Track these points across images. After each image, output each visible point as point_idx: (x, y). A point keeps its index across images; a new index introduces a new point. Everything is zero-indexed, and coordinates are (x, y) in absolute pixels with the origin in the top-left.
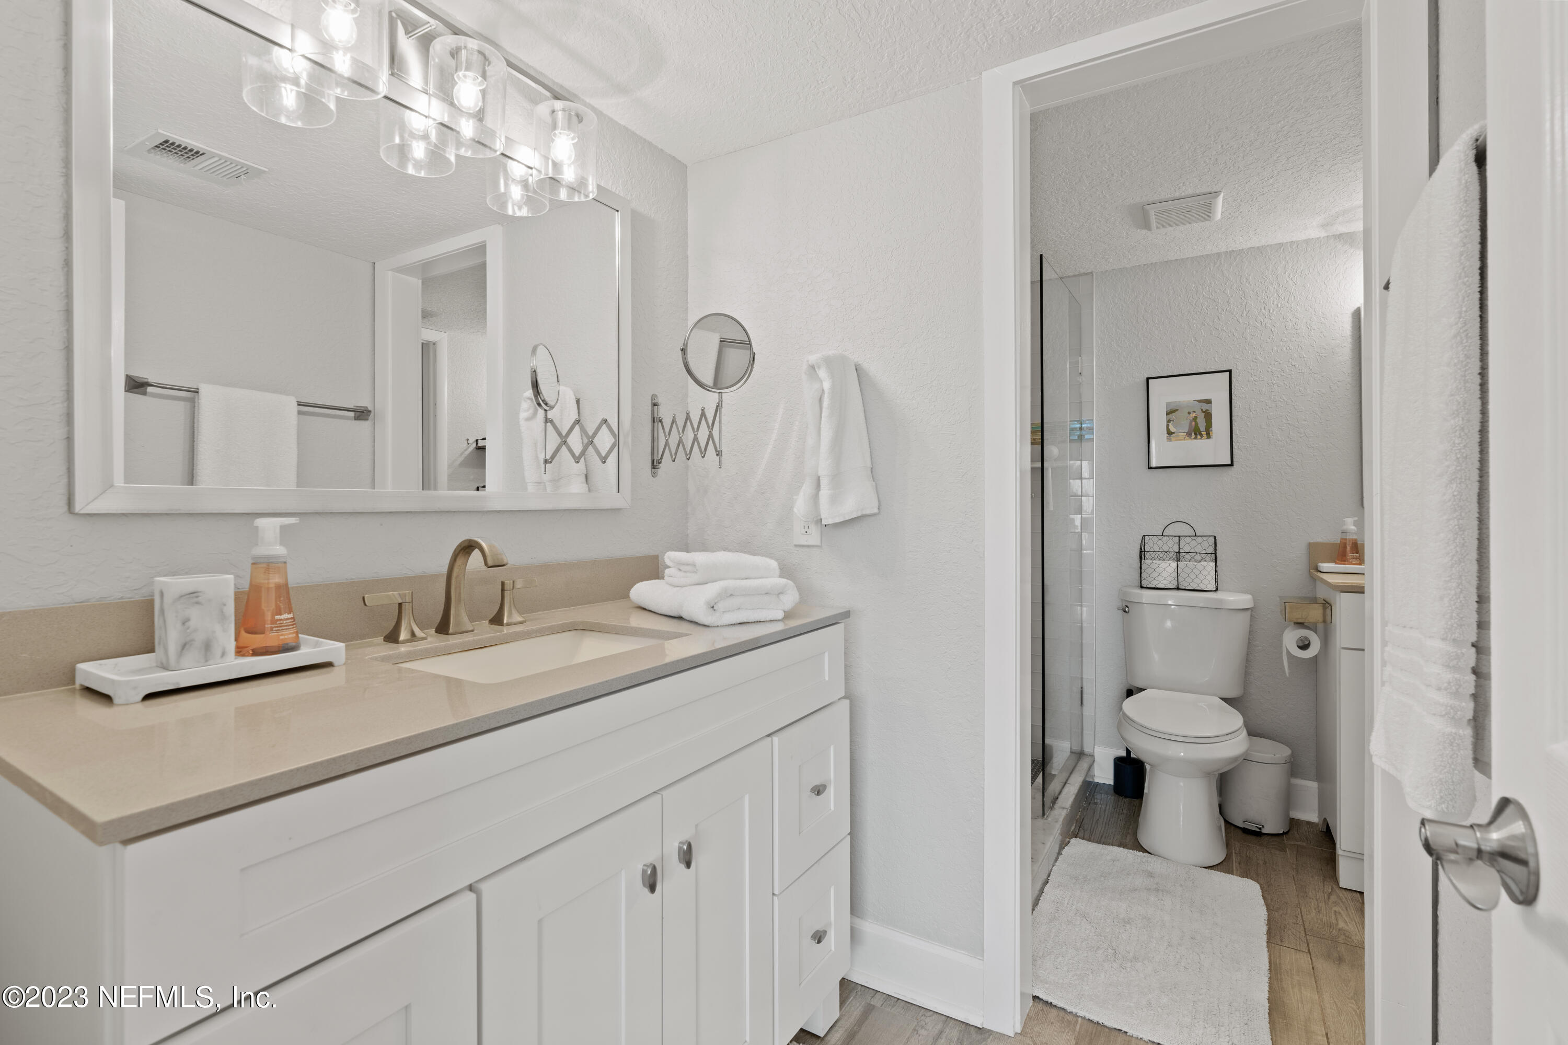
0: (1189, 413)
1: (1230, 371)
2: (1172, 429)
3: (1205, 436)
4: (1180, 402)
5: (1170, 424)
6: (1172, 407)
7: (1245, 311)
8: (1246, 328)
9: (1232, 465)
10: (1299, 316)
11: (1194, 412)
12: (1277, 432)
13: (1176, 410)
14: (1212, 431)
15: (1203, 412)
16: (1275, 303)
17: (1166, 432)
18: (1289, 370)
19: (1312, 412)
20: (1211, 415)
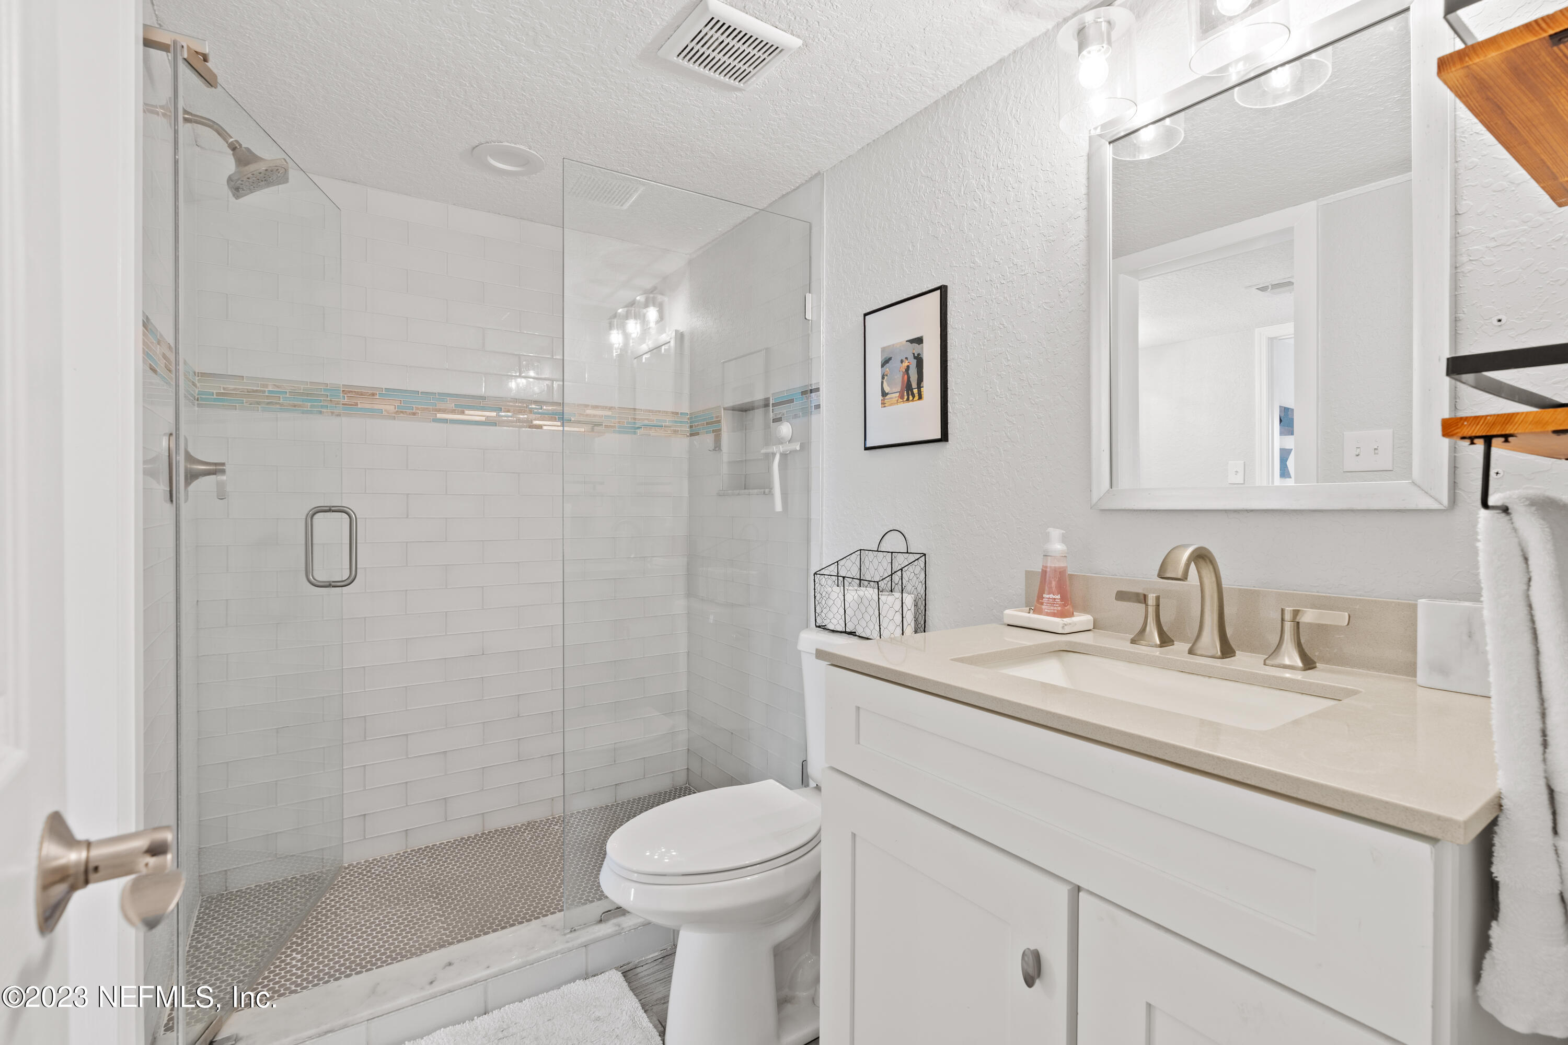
0: (902, 362)
1: (943, 290)
2: (887, 389)
3: (917, 397)
4: (893, 345)
5: (884, 381)
6: (887, 356)
7: (962, 185)
8: (963, 214)
9: (944, 437)
10: (1022, 177)
11: (906, 358)
12: (995, 381)
13: (890, 359)
14: (923, 387)
15: (915, 358)
16: (995, 163)
17: (881, 394)
18: (1010, 273)
19: (1036, 343)
20: (922, 360)
